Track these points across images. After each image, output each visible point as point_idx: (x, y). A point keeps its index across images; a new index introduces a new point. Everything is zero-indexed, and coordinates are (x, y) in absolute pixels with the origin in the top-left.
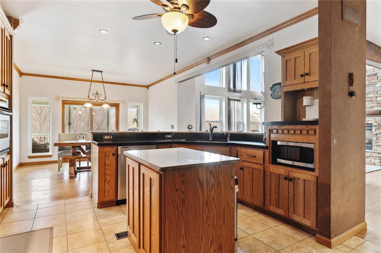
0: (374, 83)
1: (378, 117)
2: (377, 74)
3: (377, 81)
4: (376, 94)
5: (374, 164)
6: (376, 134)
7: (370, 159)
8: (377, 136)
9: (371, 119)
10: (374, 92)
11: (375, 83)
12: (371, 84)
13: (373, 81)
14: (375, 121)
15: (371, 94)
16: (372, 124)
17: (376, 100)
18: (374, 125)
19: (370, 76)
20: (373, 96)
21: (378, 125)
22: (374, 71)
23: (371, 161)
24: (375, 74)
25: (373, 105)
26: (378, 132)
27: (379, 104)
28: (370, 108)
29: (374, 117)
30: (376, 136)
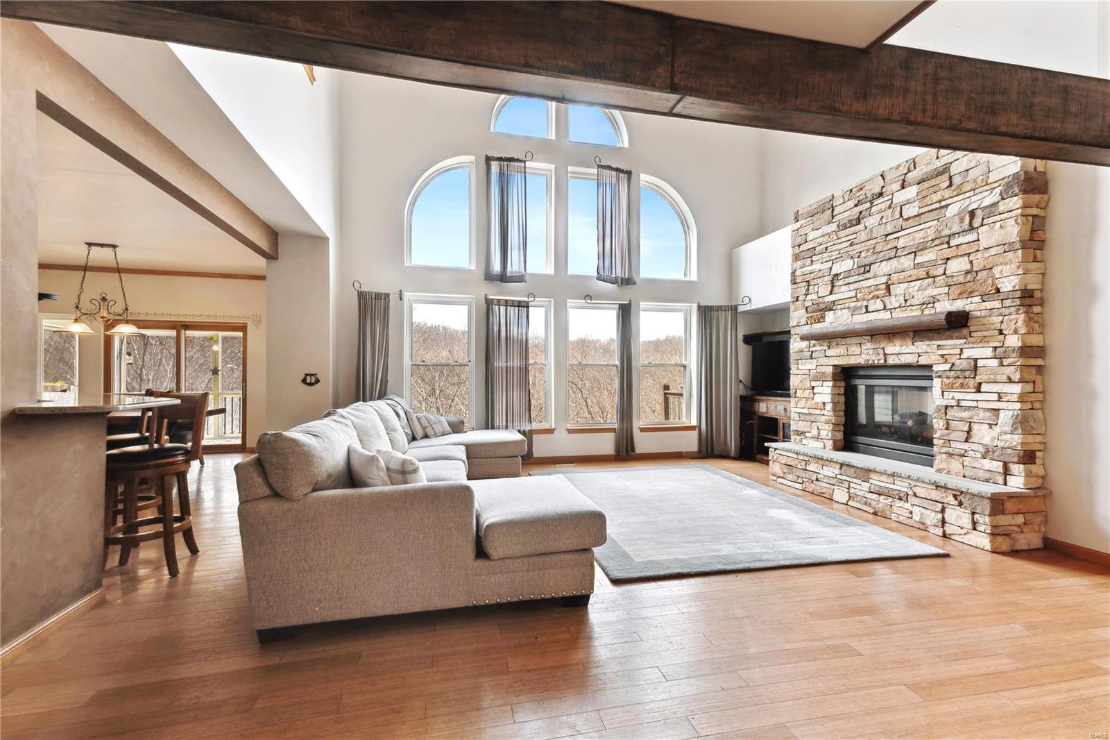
0: (937, 205)
1: (952, 339)
2: (949, 168)
3: (947, 193)
4: (946, 246)
5: (921, 527)
6: (947, 407)
7: (908, 506)
8: (947, 417)
9: (929, 350)
10: (937, 242)
11: (943, 203)
12: (929, 211)
13: (936, 197)
14: (942, 356)
15: (927, 251)
16: (932, 366)
17: (945, 274)
18: (936, 372)
19: (925, 181)
20: (935, 258)
21: (952, 373)
22: (938, 158)
23: (911, 513)
24: (941, 169)
25: (935, 292)
26: (950, 398)
27: (954, 287)
28: (925, 306)
29: (936, 339)
30: (946, 414)
